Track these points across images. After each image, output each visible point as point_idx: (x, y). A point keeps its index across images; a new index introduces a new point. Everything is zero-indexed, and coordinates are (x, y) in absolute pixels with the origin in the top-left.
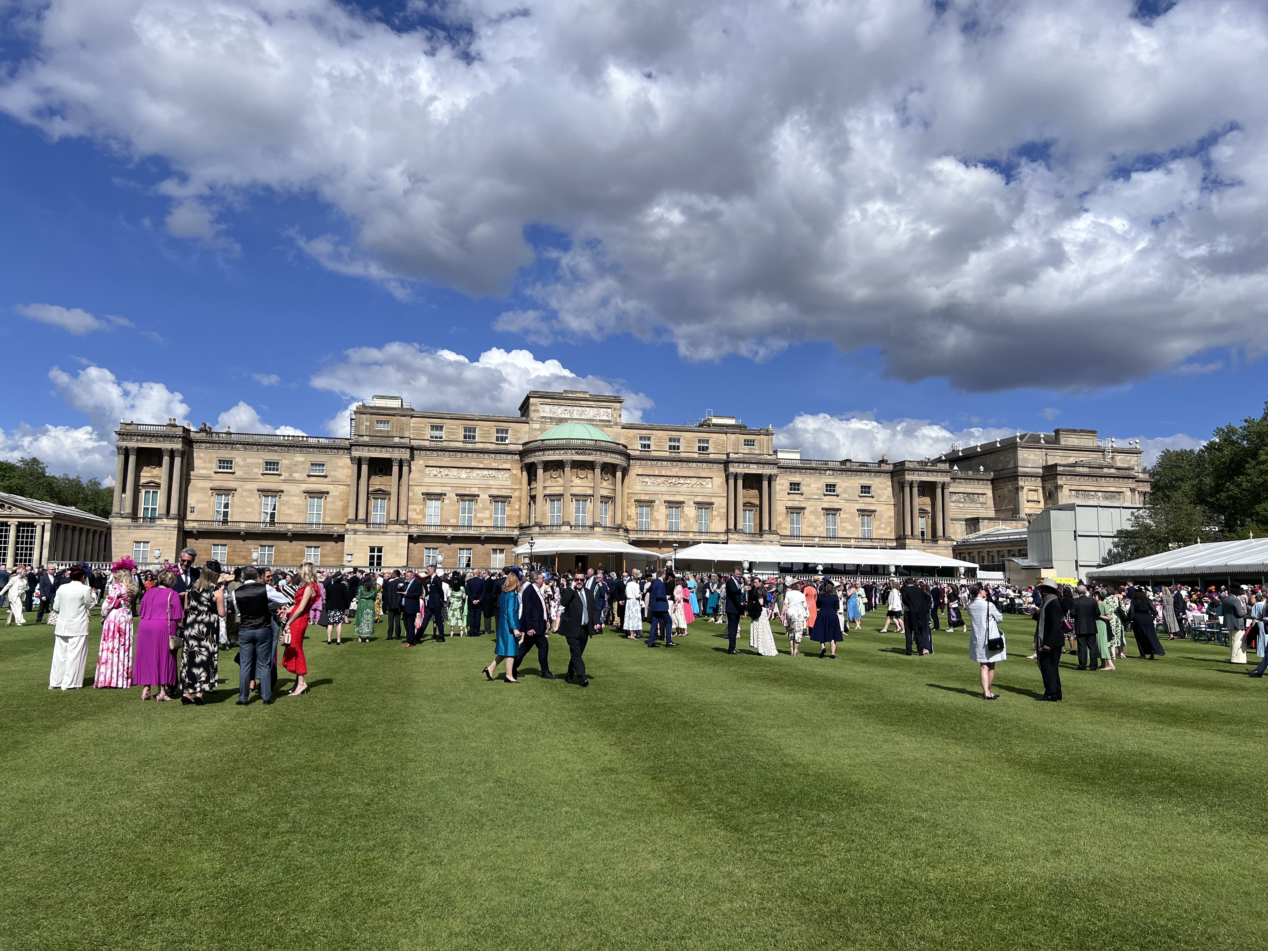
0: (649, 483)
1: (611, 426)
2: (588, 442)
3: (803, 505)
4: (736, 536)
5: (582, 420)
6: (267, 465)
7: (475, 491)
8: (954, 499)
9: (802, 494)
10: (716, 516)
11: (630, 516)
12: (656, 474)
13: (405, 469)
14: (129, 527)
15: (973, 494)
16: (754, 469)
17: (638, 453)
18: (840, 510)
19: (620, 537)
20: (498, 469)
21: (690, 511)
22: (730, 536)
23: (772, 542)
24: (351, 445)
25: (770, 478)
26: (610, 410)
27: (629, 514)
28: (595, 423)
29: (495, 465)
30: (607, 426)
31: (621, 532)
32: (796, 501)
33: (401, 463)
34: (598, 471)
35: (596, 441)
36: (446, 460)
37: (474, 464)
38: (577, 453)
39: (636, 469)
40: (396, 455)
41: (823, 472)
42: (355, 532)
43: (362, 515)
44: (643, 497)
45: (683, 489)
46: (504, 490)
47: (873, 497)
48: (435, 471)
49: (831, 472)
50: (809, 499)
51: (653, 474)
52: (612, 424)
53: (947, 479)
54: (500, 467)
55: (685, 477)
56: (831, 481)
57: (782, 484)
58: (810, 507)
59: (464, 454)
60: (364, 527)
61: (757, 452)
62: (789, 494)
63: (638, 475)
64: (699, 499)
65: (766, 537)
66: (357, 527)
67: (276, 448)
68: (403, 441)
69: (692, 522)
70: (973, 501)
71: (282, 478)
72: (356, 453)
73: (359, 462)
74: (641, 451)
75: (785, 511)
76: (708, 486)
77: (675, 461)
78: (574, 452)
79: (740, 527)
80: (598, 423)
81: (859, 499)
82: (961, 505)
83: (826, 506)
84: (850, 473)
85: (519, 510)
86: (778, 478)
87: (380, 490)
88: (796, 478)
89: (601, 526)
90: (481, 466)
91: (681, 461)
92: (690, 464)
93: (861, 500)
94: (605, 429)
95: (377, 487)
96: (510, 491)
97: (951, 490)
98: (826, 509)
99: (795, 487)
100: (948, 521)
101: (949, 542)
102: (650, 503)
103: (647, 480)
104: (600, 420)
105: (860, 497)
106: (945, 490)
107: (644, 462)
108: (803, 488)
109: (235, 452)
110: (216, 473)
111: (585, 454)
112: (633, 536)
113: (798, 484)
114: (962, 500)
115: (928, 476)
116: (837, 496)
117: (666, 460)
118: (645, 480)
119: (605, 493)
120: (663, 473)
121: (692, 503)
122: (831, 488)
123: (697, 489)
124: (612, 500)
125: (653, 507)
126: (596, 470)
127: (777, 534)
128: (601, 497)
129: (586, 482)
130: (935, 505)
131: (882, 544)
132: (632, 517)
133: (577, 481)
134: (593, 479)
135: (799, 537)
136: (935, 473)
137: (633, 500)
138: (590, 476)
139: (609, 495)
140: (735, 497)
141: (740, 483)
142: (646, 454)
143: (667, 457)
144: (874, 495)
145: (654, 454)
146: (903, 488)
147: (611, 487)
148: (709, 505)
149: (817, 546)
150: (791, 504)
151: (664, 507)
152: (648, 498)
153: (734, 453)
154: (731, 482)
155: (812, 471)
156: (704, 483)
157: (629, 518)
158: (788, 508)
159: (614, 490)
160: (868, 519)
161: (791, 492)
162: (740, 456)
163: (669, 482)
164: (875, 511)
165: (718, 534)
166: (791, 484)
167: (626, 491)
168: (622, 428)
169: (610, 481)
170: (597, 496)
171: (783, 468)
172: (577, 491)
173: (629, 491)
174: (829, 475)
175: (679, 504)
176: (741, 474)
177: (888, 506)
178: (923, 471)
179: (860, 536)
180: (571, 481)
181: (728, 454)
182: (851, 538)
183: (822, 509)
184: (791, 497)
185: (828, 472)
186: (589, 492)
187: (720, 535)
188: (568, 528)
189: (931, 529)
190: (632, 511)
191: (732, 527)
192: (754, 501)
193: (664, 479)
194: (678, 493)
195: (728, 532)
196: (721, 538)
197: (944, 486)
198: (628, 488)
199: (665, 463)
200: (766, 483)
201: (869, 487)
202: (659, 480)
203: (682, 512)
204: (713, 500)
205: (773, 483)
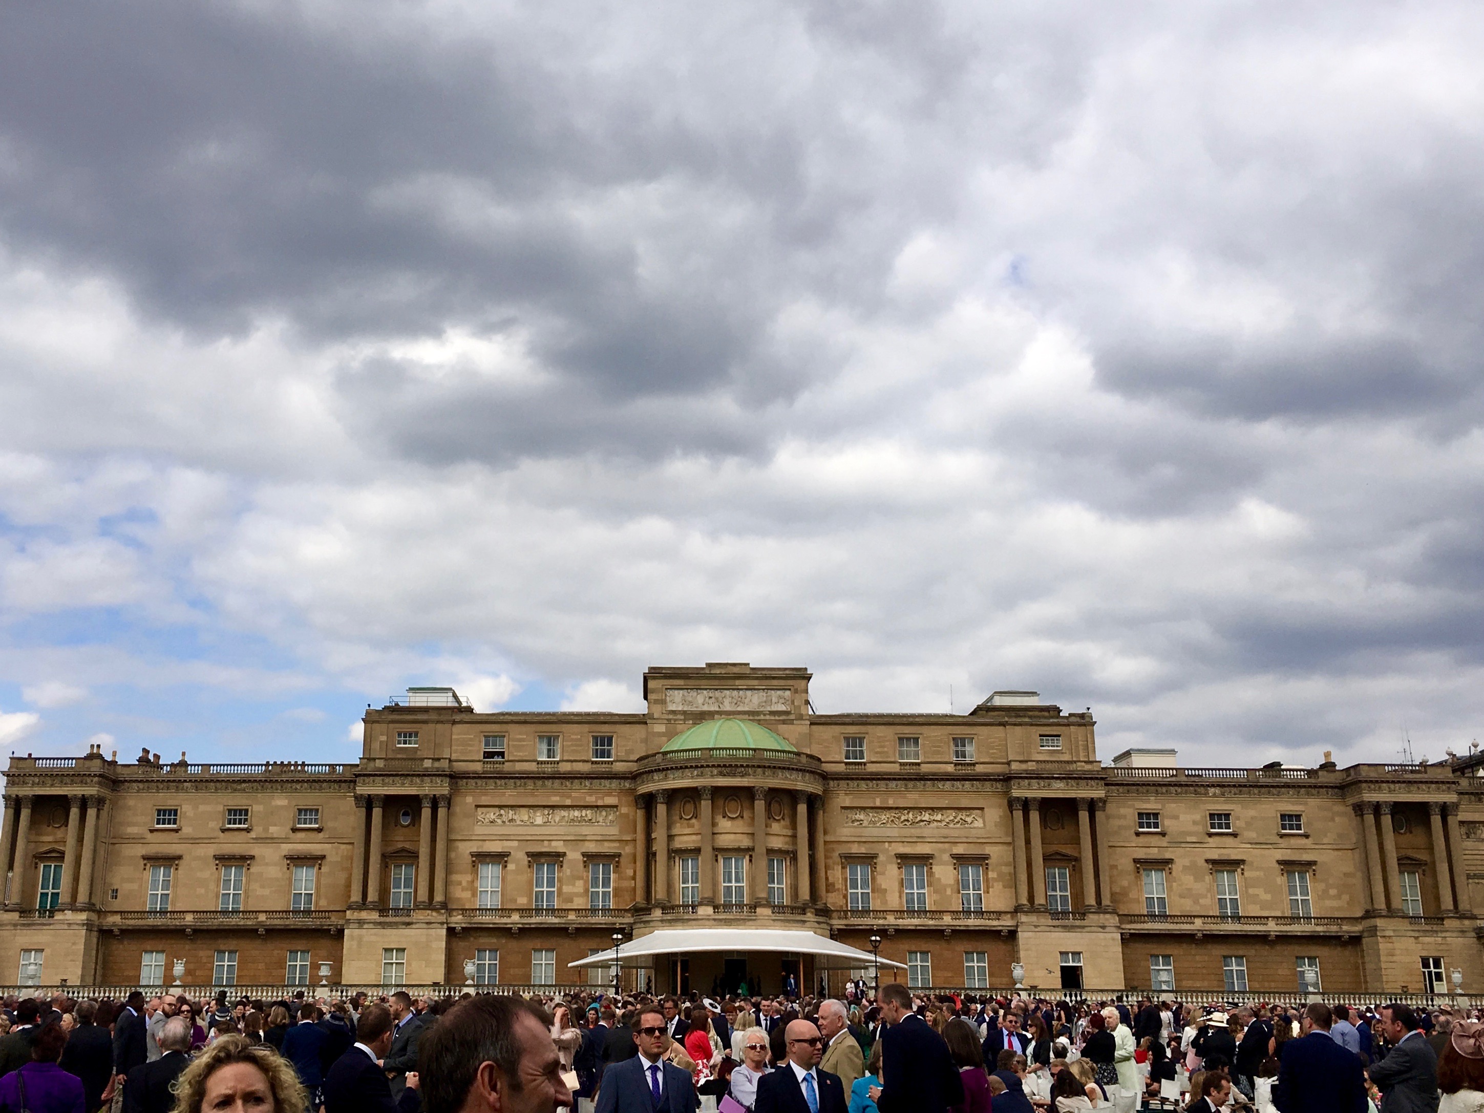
0: (865, 823)
1: (791, 722)
3: (1168, 856)
4: (1033, 918)
5: (740, 713)
6: (230, 814)
7: (558, 846)
9: (1163, 834)
10: (994, 880)
11: (833, 884)
12: (878, 804)
13: (442, 812)
14: (15, 925)
16: (1058, 790)
17: (841, 768)
18: (1243, 862)
19: (807, 924)
20: (597, 807)
21: (945, 872)
22: (1023, 918)
23: (1103, 927)
24: (357, 776)
25: (1092, 806)
26: (788, 693)
27: (831, 880)
28: (762, 717)
29: (591, 800)
30: (784, 722)
31: (810, 916)
32: (1153, 849)
33: (435, 802)
34: (760, 805)
35: (755, 750)
36: (509, 795)
37: (555, 800)
38: (721, 774)
39: (843, 798)
40: (426, 788)
41: (1202, 790)
42: (361, 923)
43: (372, 896)
44: (855, 849)
45: (930, 831)
46: (606, 844)
47: (1306, 836)
48: (492, 815)
49: (1217, 791)
50: (1178, 844)
51: (872, 805)
52: (792, 717)
53: (1451, 797)
54: (600, 803)
55: (932, 809)
56: (1221, 807)
57: (1120, 816)
58: (1181, 859)
59: (540, 783)
60: (374, 916)
61: (1066, 757)
62: (1138, 834)
63: (842, 808)
64: (960, 850)
65: (1092, 918)
66: (364, 915)
67: (244, 785)
68: (437, 764)
69: (949, 892)
71: (253, 835)
72: (364, 789)
73: (368, 803)
74: (846, 764)
75: (1131, 866)
76: (976, 824)
77: (911, 779)
78: (715, 771)
79: (1040, 900)
80: (768, 717)
81: (1279, 840)
83: (1215, 855)
84: (1256, 791)
85: (634, 878)
86: (1108, 805)
87: (403, 850)
88: (1151, 805)
89: (769, 905)
90: (568, 802)
91: (922, 778)
92: (940, 784)
93: (1284, 842)
94: (782, 728)
95: (400, 846)
96: (617, 844)
97: (1462, 816)
98: (1214, 862)
99: (1149, 818)
100: (1460, 880)
101: (1467, 922)
102: (869, 860)
103: (862, 817)
104: (772, 713)
105: (1282, 836)
106: (1450, 819)
107: (854, 784)
108: (1167, 823)
109: (181, 795)
110: (152, 831)
111: (734, 775)
112: (838, 923)
113: (1156, 815)
115: (1409, 792)
116: (1235, 835)
117: (895, 779)
118: (857, 817)
119: (777, 843)
120: (891, 803)
121: (946, 857)
122: (1220, 819)
123: (955, 831)
124: (793, 856)
125: (874, 867)
126: (756, 802)
127: (1114, 912)
128: (770, 851)
129: (740, 826)
130: (1431, 848)
131: (1333, 929)
132: (837, 887)
133: (724, 824)
134: (753, 819)
135: (1164, 917)
136: (1424, 786)
137: (836, 854)
138: (746, 814)
139: (785, 847)
140: (1028, 842)
141: (1035, 816)
142: (857, 769)
143: (895, 774)
144: (1309, 832)
145: (871, 768)
146: (1362, 815)
147: (790, 833)
148: (980, 860)
149: (1200, 935)
150: (1141, 854)
151: (895, 867)
152: (863, 850)
153: (1021, 762)
154: (1019, 815)
155: (1179, 790)
156: (969, 820)
157: (830, 887)
158: (1136, 861)
159: (794, 836)
160: (1302, 879)
161: (1141, 830)
162: (1031, 766)
163: (903, 818)
164: (1314, 863)
165: (999, 914)
166: (1140, 815)
167: (820, 839)
168: (811, 724)
169: (787, 822)
170: (760, 850)
171: (1122, 785)
172: (725, 841)
173: (828, 838)
174: (1214, 795)
175: (924, 860)
176: (1035, 799)
177: (1340, 853)
178: (1399, 782)
179: (1288, 913)
180: (714, 824)
181: (1009, 763)
182: (1267, 918)
183: (1207, 861)
184: (1142, 840)
185: (1212, 791)
186: (745, 842)
187: (1003, 917)
188: (710, 910)
189: (1431, 895)
190: (837, 875)
191: (1024, 901)
192: (1068, 850)
193: (893, 813)
194: (921, 839)
195: (1017, 910)
196: (1006, 922)
197: (1445, 810)
198: (825, 833)
199: (893, 784)
200: (1084, 816)
201: (1298, 817)
202: (884, 817)
203: (931, 873)
204: (988, 850)
205: (1099, 815)
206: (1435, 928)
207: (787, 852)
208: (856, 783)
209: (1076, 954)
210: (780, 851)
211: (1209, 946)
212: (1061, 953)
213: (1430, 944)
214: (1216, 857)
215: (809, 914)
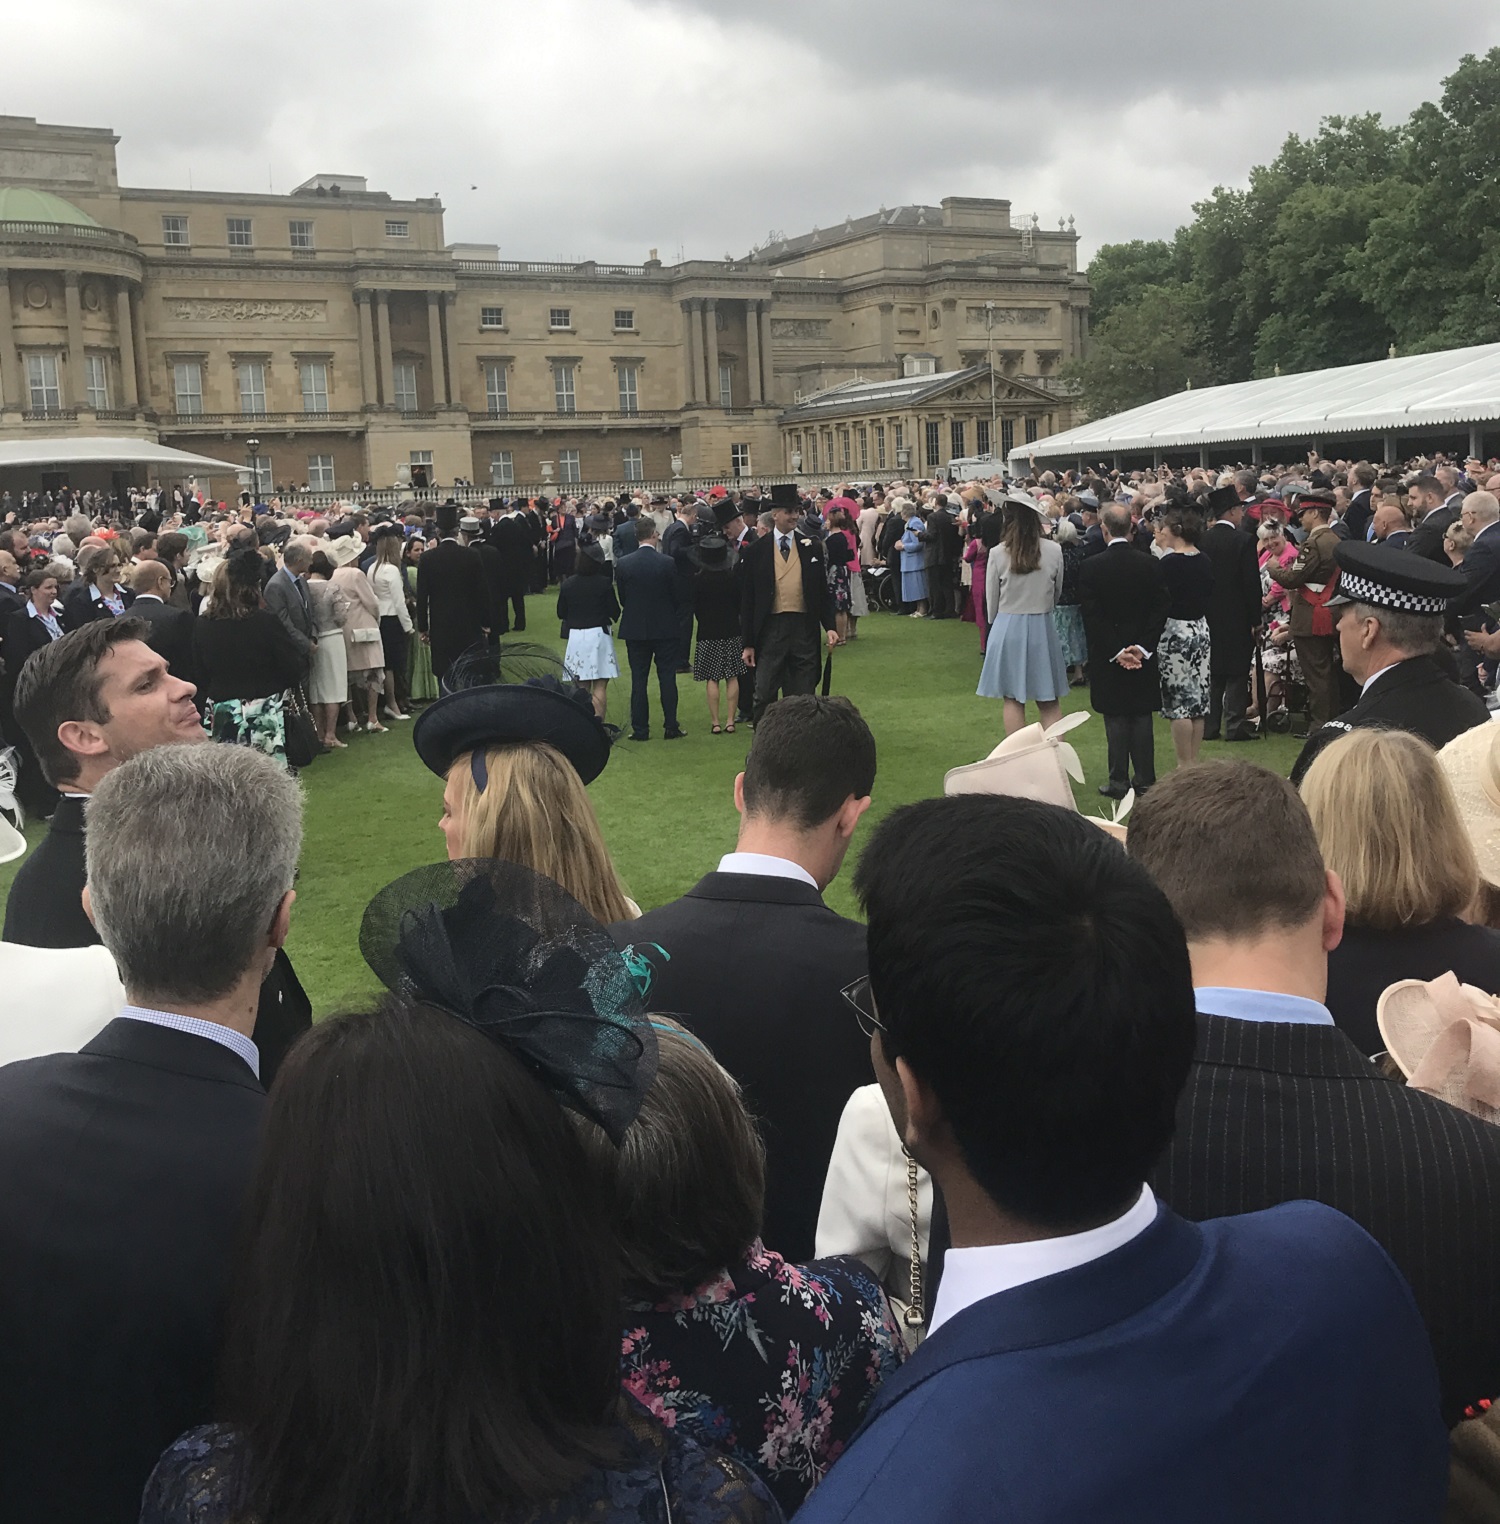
0: (192, 317)
1: (95, 195)
2: (41, 229)
3: (509, 353)
4: (383, 419)
5: (26, 181)
8: (777, 334)
9: (506, 331)
10: (340, 379)
11: (156, 387)
12: (207, 294)
15: (809, 321)
16: (409, 282)
17: (160, 253)
18: (579, 359)
19: (138, 431)
21: (284, 371)
22: (373, 419)
23: (453, 425)
25: (443, 299)
26: (88, 160)
27: (155, 382)
28: (56, 187)
30: (86, 195)
31: (140, 422)
32: (496, 347)
34: (72, 293)
35: (61, 225)
38: (20, 254)
39: (165, 288)
41: (544, 285)
44: (181, 347)
45: (267, 326)
47: (637, 334)
49: (558, 286)
50: (520, 340)
51: (200, 296)
52: (96, 189)
53: (766, 295)
55: (269, 301)
56: (561, 303)
57: (466, 311)
58: (523, 357)
61: (414, 247)
62: (482, 331)
63: (164, 298)
64: (300, 347)
65: (443, 417)
69: (290, 393)
70: (809, 335)
74: (167, 247)
75: (474, 365)
76: (318, 318)
77: (244, 268)
78: (12, 250)
79: (389, 399)
80: (64, 188)
81: (615, 338)
82: (790, 344)
83: (555, 352)
84: (593, 286)
86: (458, 300)
88: (493, 300)
89: (92, 410)
91: (257, 266)
92: (277, 274)
93: (617, 340)
94: (84, 201)
97: (774, 315)
98: (554, 359)
99: (492, 315)
100: (768, 373)
101: (771, 412)
102: (199, 359)
103: (188, 309)
104: (69, 183)
105: (615, 333)
106: (764, 315)
107: (176, 271)
108: (509, 319)
111: (37, 256)
112: (168, 429)
113: (499, 311)
114: (792, 334)
115: (732, 289)
116: (573, 332)
117: (225, 267)
118: (183, 309)
119: (95, 339)
120: (222, 294)
121: (286, 355)
122: (560, 316)
123: (294, 326)
124: (115, 354)
125: (204, 368)
126: (68, 290)
127: (464, 410)
128: (88, 349)
129: (46, 317)
130: (744, 345)
131: (657, 421)
132: (162, 389)
133: (27, 316)
134: (64, 310)
135: (505, 414)
136: (744, 284)
137: (159, 353)
138: (55, 303)
139: (105, 345)
140: (376, 339)
141: (383, 311)
142: (180, 255)
143: (226, 261)
144: (640, 330)
145: (196, 254)
146: (690, 313)
147: (108, 327)
148: (324, 359)
149: (541, 431)
150: (485, 351)
151: (229, 366)
152: (191, 347)
153: (368, 250)
154: (366, 309)
155: (522, 284)
156: (310, 313)
157: (155, 390)
158: (480, 359)
159: (114, 332)
160: (631, 374)
161: (485, 326)
162: (379, 255)
163: (236, 311)
164: (643, 359)
165: (346, 415)
166: (484, 311)
167: (143, 335)
168: (122, 199)
169: (103, 314)
170: (75, 347)
171: (468, 278)
172: (30, 336)
173: (151, 335)
174: (556, 291)
175: (262, 359)
176: (385, 291)
177: (664, 349)
178: (724, 279)
179: (618, 408)
180: (14, 316)
181: (353, 252)
182: (601, 413)
183: (547, 358)
184: (486, 337)
185: (554, 286)
186: (56, 338)
187: (350, 418)
188: (18, 417)
189: (741, 388)
190: (160, 376)
191: (373, 400)
192: (415, 347)
193: (224, 306)
194: (257, 336)
195: (366, 410)
196: (353, 424)
197: (761, 307)
198: (147, 328)
199: (223, 273)
200: (434, 310)
201: (630, 314)
202: (214, 310)
203: (269, 373)
204: (331, 347)
205: (449, 309)
206: (745, 417)
207: (107, 349)
208: (179, 270)
209: (427, 454)
210: (97, 349)
211: (548, 441)
212: (412, 453)
213: (739, 432)
214: (556, 354)
215: (138, 420)
